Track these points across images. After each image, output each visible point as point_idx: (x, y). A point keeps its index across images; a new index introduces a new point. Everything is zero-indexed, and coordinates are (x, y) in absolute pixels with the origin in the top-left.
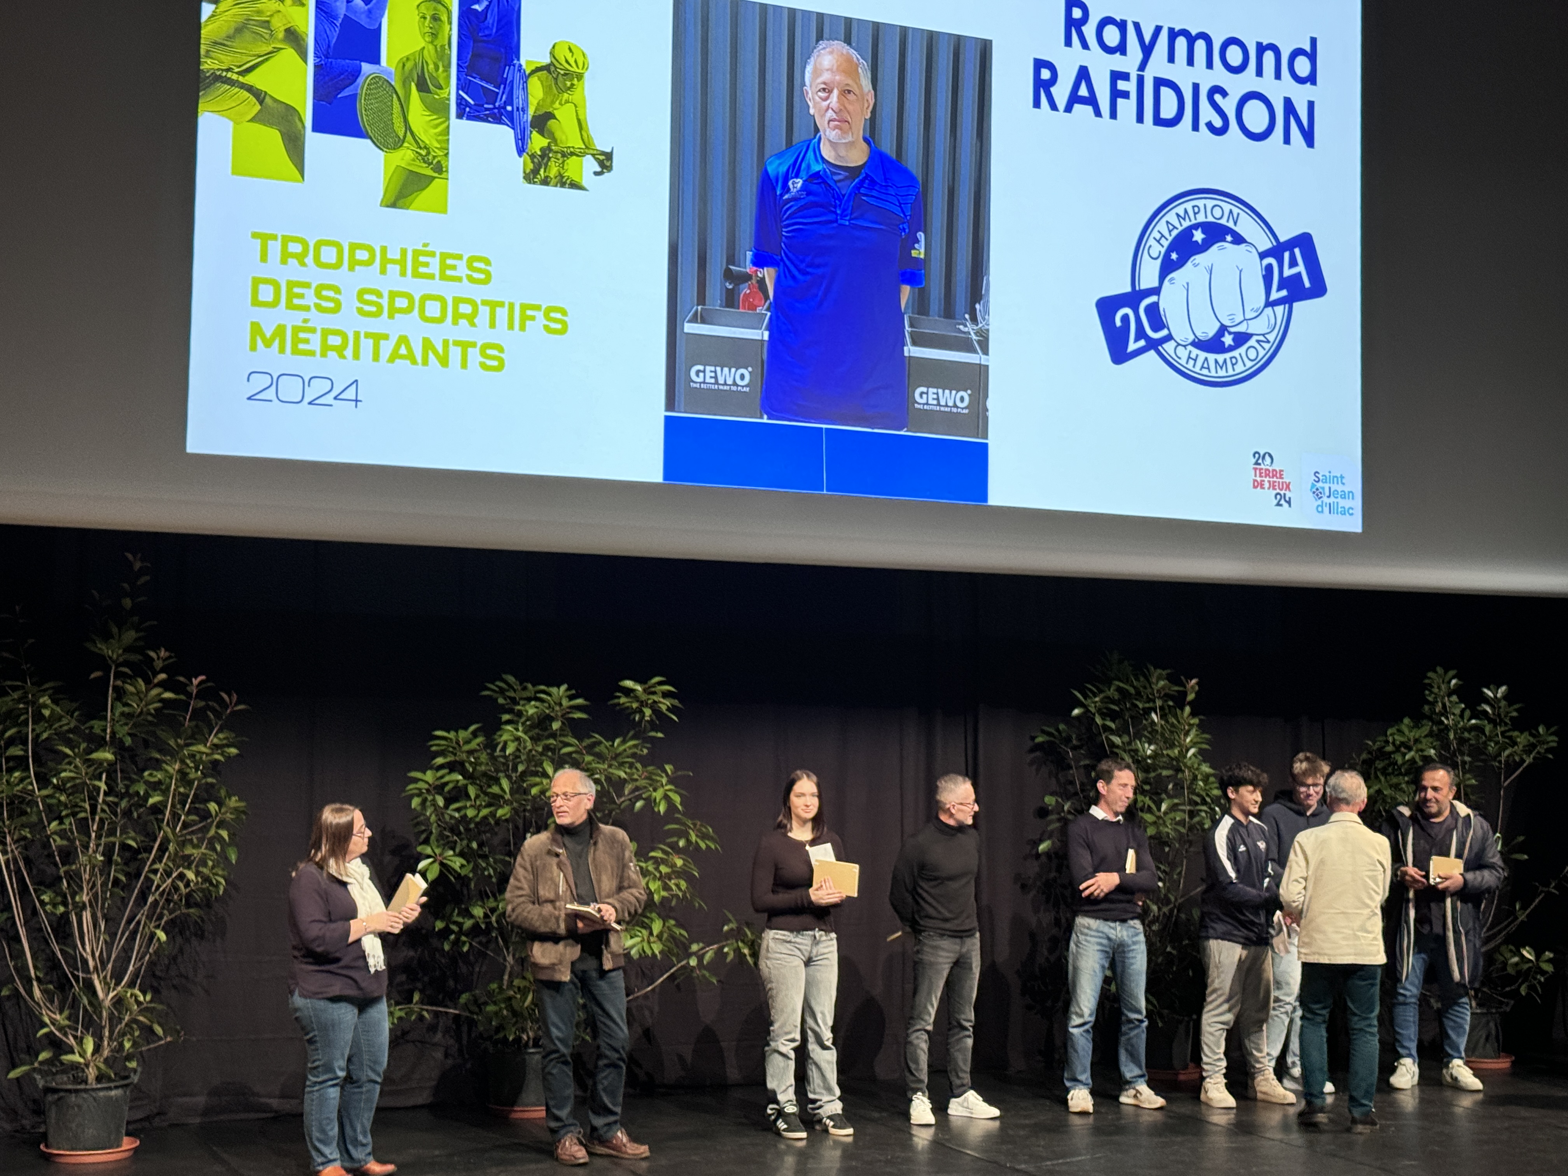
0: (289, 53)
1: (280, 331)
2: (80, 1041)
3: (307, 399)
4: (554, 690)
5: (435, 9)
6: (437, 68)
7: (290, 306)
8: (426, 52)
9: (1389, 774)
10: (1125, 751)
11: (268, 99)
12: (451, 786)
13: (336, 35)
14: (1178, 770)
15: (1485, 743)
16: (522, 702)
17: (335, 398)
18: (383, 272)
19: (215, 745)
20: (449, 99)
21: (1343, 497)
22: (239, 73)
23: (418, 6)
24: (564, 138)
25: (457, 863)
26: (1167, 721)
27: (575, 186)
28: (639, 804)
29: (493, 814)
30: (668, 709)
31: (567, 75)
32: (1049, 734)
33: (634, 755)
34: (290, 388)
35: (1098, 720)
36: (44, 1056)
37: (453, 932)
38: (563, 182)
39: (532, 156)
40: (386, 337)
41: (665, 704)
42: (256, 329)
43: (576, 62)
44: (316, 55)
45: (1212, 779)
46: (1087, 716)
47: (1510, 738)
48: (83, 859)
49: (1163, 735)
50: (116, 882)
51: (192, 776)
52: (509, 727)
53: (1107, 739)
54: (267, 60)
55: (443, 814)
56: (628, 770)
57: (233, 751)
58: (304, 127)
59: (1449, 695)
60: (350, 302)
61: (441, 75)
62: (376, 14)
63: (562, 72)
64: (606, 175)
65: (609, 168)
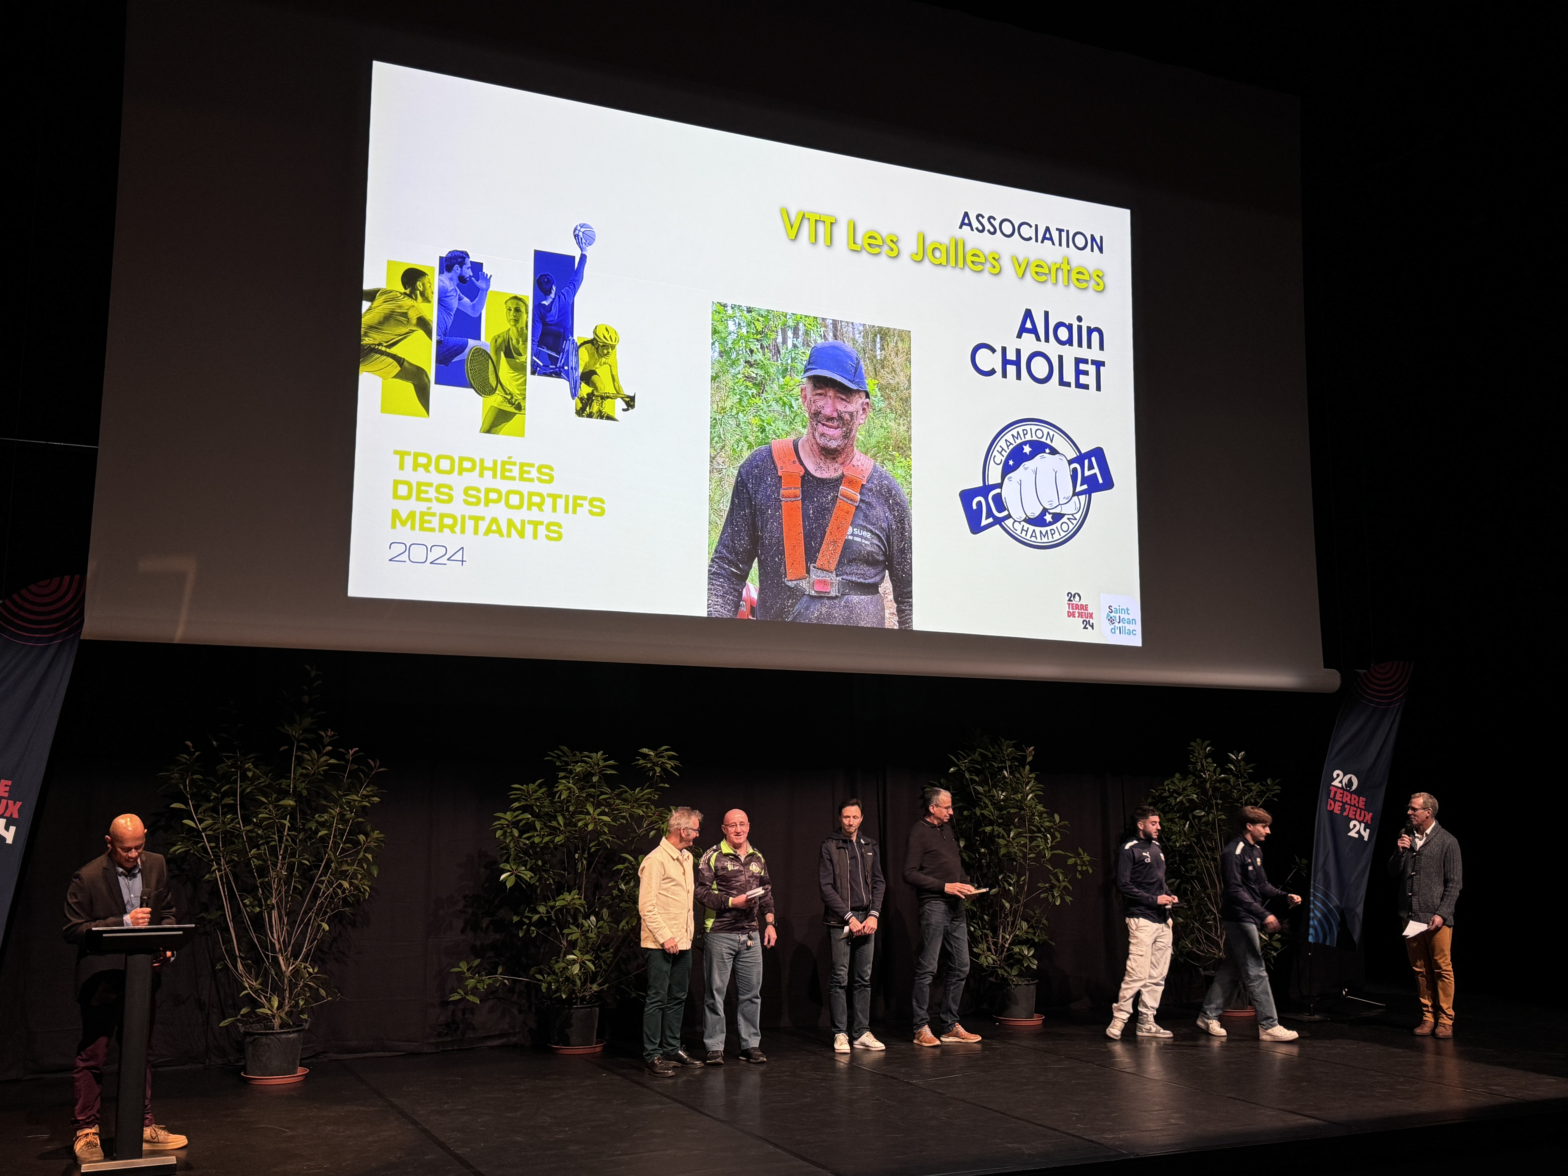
0: (420, 333)
1: (412, 515)
2: (269, 999)
3: (429, 561)
4: (594, 755)
5: (517, 304)
6: (518, 342)
7: (418, 499)
8: (511, 331)
10: (986, 797)
11: (405, 364)
12: (524, 822)
13: (451, 321)
14: (1022, 809)
15: (1230, 790)
16: (572, 764)
17: (448, 560)
18: (481, 475)
19: (363, 795)
20: (526, 363)
21: (1129, 623)
22: (387, 347)
23: (506, 302)
24: (602, 387)
25: (527, 875)
26: (1014, 776)
27: (609, 418)
28: (652, 833)
29: (552, 841)
30: (672, 767)
31: (605, 346)
33: (649, 799)
34: (418, 553)
35: (967, 775)
36: (243, 1011)
37: (525, 924)
38: (601, 415)
39: (581, 399)
40: (483, 518)
41: (670, 764)
42: (395, 514)
43: (610, 337)
44: (438, 335)
45: (1045, 815)
46: (959, 773)
47: (1247, 787)
48: (273, 874)
49: (1011, 785)
50: (295, 888)
51: (348, 816)
52: (563, 781)
53: (974, 788)
54: (405, 338)
55: (518, 841)
56: (644, 810)
57: (377, 799)
58: (429, 381)
59: (1206, 757)
60: (459, 495)
61: (521, 346)
62: (478, 308)
63: (601, 344)
64: (631, 411)
65: (633, 407)
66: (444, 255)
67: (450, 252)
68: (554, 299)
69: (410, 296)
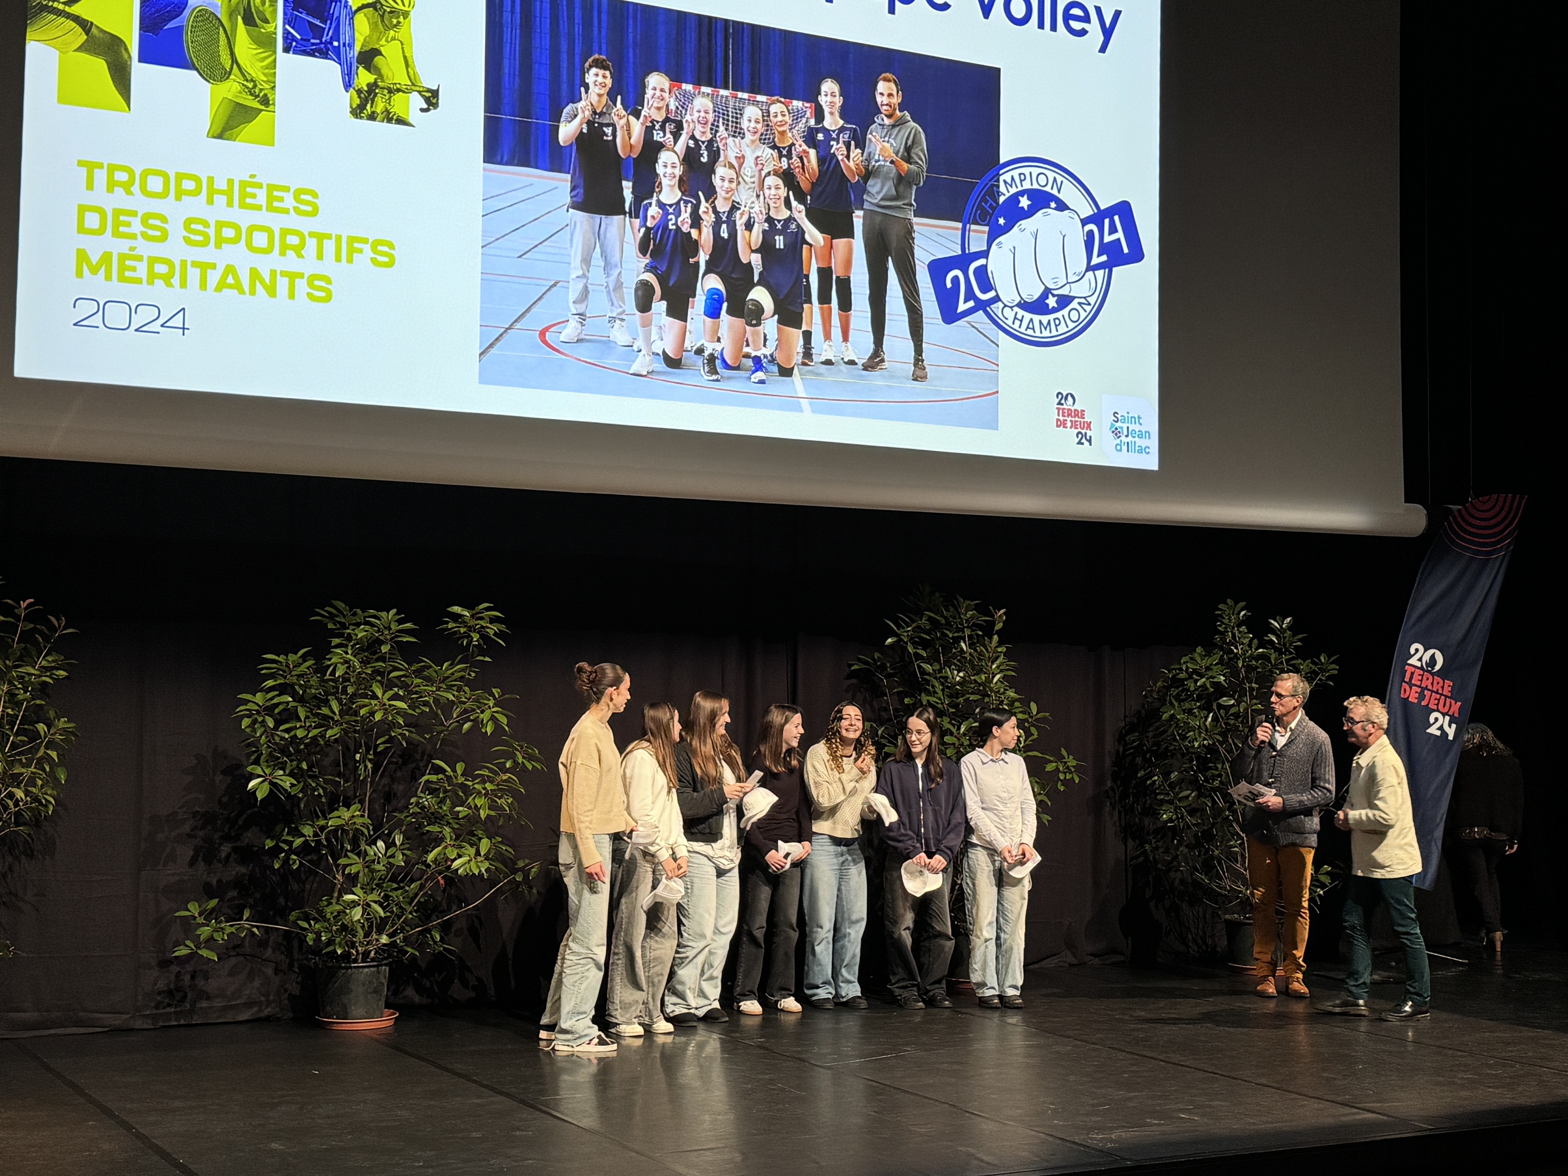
1: (106, 258)
3: (134, 326)
4: (383, 614)
7: (116, 234)
9: (1183, 700)
10: (935, 678)
11: (94, 30)
12: (281, 707)
16: (352, 627)
17: (162, 326)
18: (210, 201)
19: (42, 667)
20: (275, 33)
21: (1140, 436)
22: (64, 3)
24: (390, 75)
25: (287, 782)
26: (976, 650)
27: (401, 121)
28: (467, 726)
29: (323, 736)
30: (495, 634)
31: (394, 12)
32: (865, 662)
33: (462, 678)
34: (117, 315)
35: (910, 649)
37: (283, 850)
38: (389, 118)
39: (359, 92)
40: (214, 266)
41: (492, 629)
42: (82, 256)
45: (1017, 704)
46: (899, 645)
49: (971, 662)
51: (20, 697)
52: (338, 651)
53: (919, 667)
55: (273, 735)
56: (455, 693)
57: (62, 673)
58: (130, 57)
59: (1239, 626)
60: (177, 231)
61: (267, 9)
63: (388, 10)
64: (433, 111)
65: (435, 106)
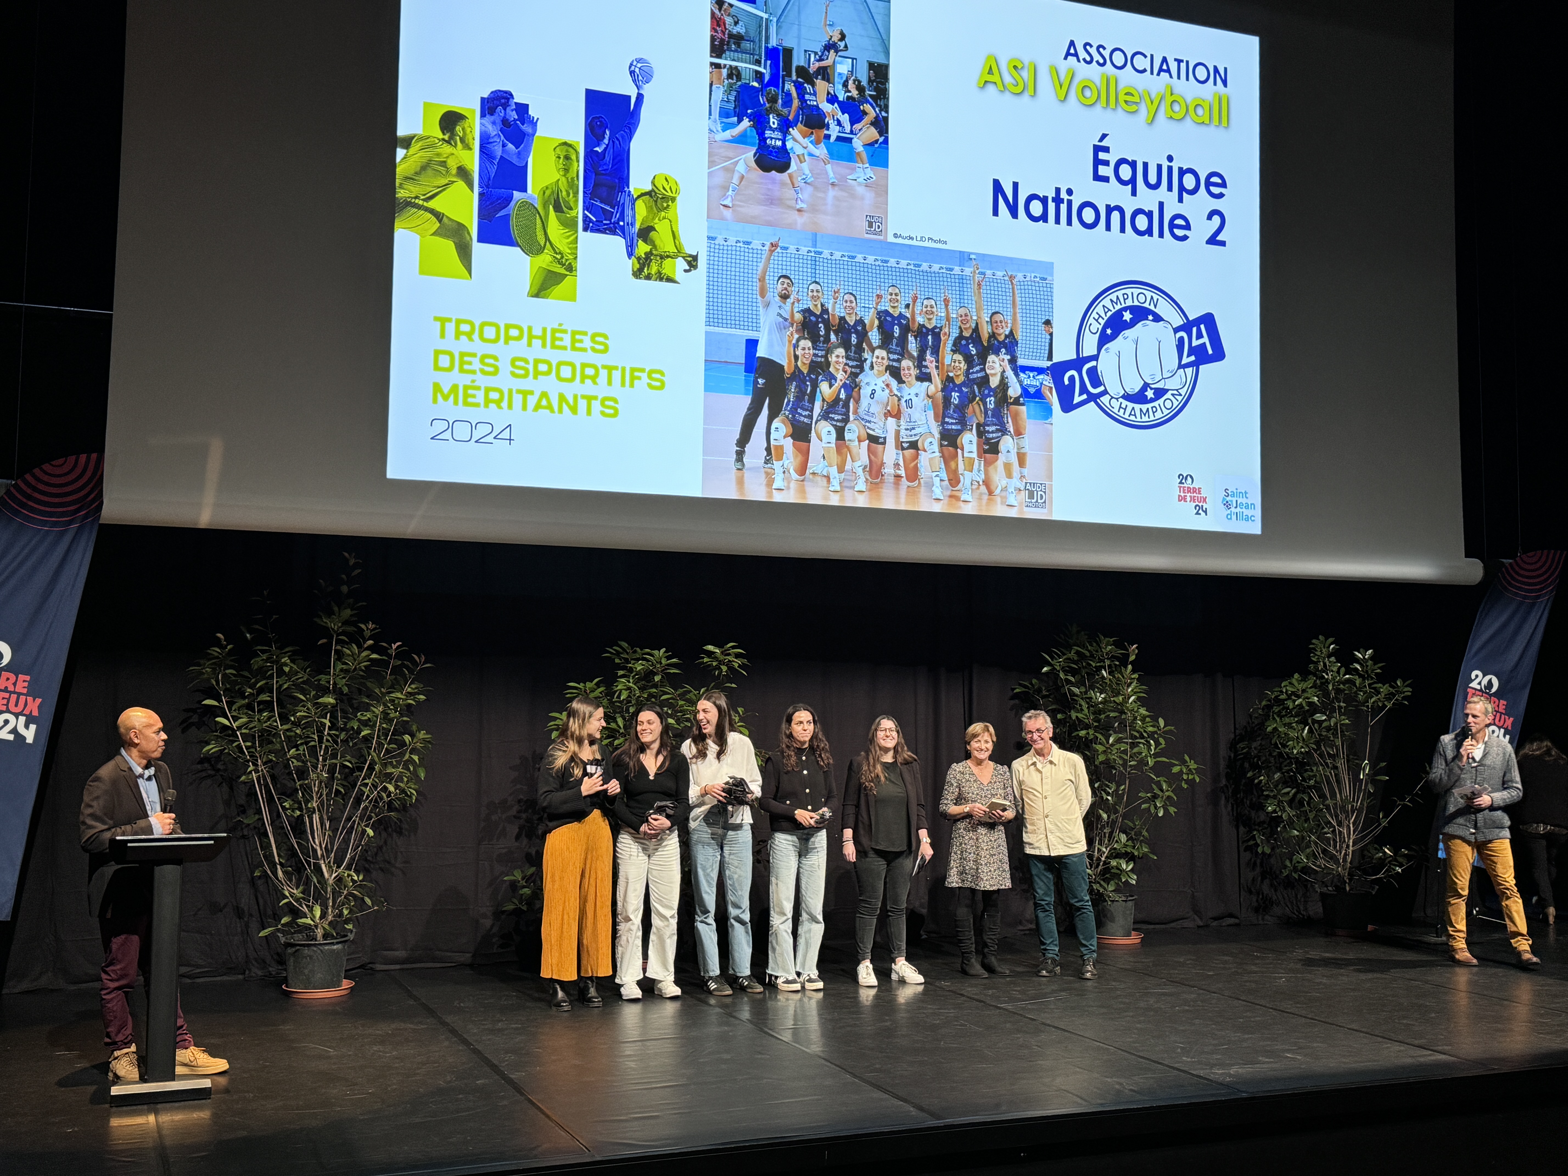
0: (461, 184)
1: (454, 389)
2: (311, 909)
3: (474, 439)
4: (656, 652)
5: (567, 151)
6: (568, 195)
7: (461, 370)
8: (560, 183)
9: (1283, 716)
10: (1082, 699)
11: (445, 218)
13: (494, 171)
14: (1122, 712)
15: (1356, 693)
16: (633, 662)
17: (495, 438)
18: (529, 344)
19: (408, 693)
20: (577, 217)
21: (1247, 507)
22: (423, 200)
23: (555, 149)
24: (662, 246)
26: (1114, 677)
27: (670, 280)
30: (739, 666)
31: (665, 198)
32: (1025, 686)
34: (461, 431)
35: (1062, 675)
36: (285, 920)
38: (660, 277)
39: (639, 259)
40: (531, 393)
41: (737, 663)
42: (437, 388)
43: (670, 188)
44: (480, 186)
45: (1148, 719)
46: (1053, 673)
47: (1375, 688)
48: (313, 776)
49: (1110, 686)
50: (337, 791)
51: (392, 715)
52: (623, 680)
53: (1069, 690)
54: (444, 190)
57: (422, 697)
58: (471, 239)
59: (1329, 656)
60: (505, 367)
61: (571, 199)
62: (524, 155)
63: (660, 196)
64: (693, 271)
65: (695, 267)
66: (486, 96)
67: (492, 92)
68: (607, 145)
69: (448, 142)
